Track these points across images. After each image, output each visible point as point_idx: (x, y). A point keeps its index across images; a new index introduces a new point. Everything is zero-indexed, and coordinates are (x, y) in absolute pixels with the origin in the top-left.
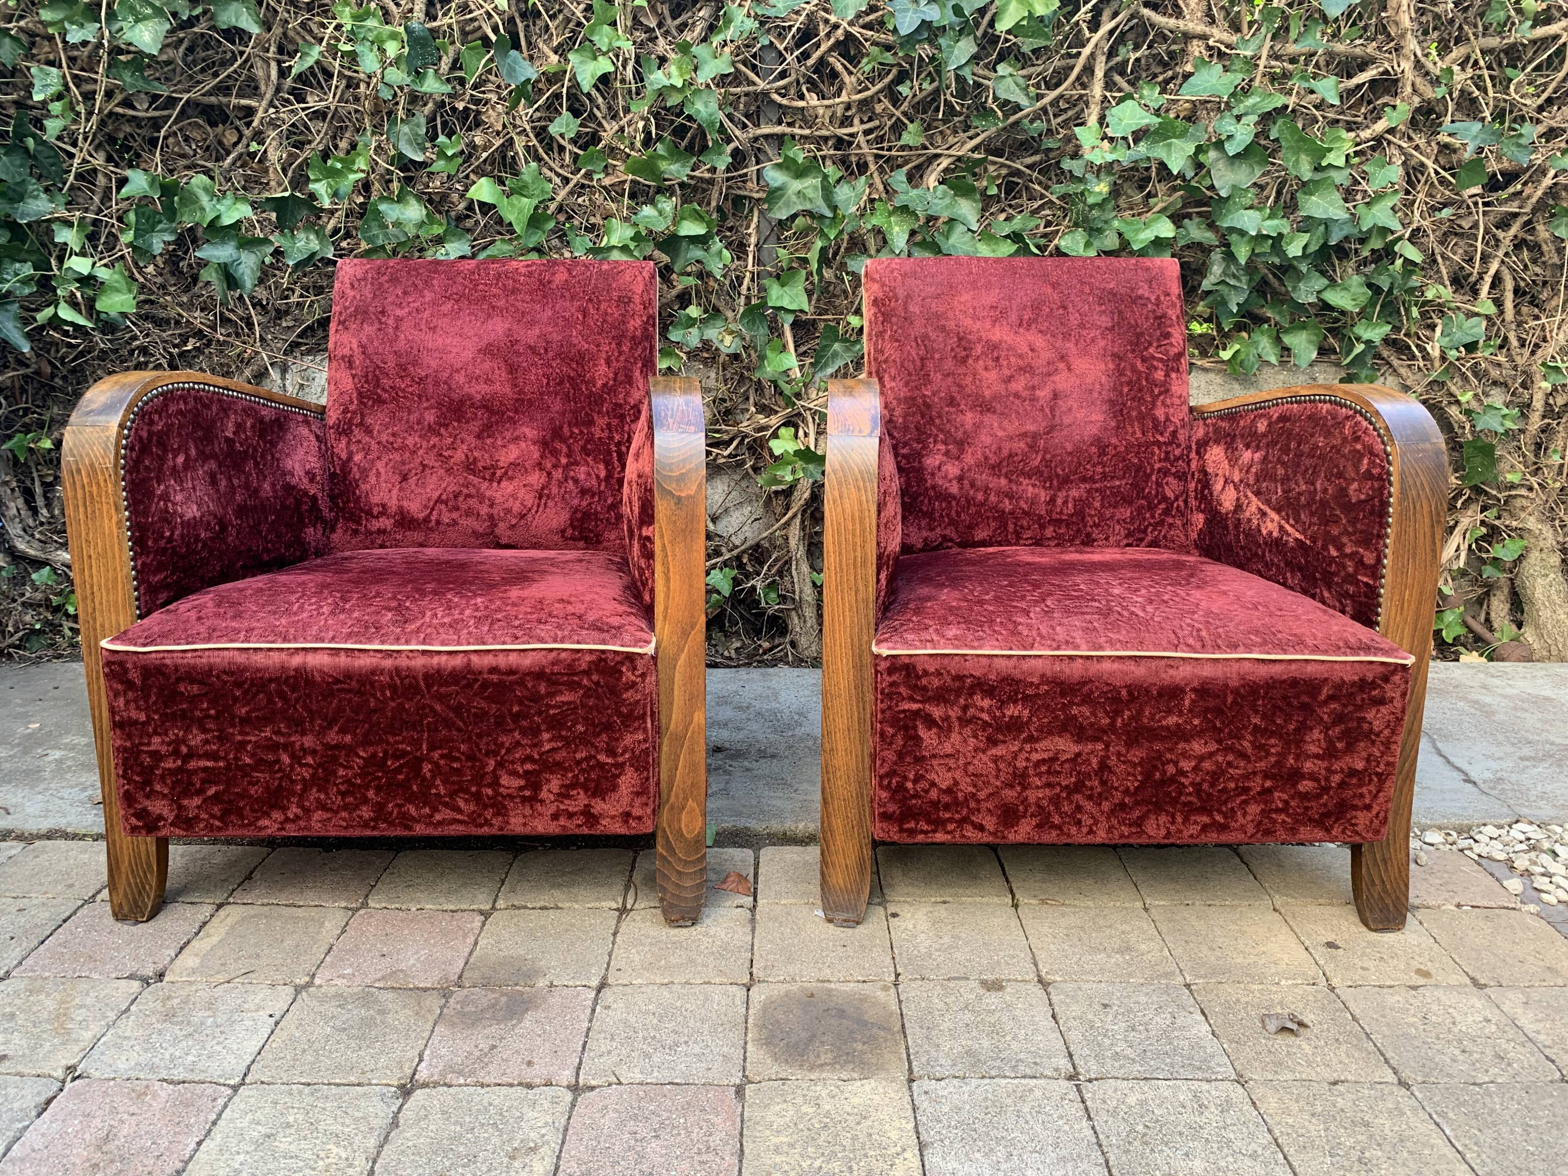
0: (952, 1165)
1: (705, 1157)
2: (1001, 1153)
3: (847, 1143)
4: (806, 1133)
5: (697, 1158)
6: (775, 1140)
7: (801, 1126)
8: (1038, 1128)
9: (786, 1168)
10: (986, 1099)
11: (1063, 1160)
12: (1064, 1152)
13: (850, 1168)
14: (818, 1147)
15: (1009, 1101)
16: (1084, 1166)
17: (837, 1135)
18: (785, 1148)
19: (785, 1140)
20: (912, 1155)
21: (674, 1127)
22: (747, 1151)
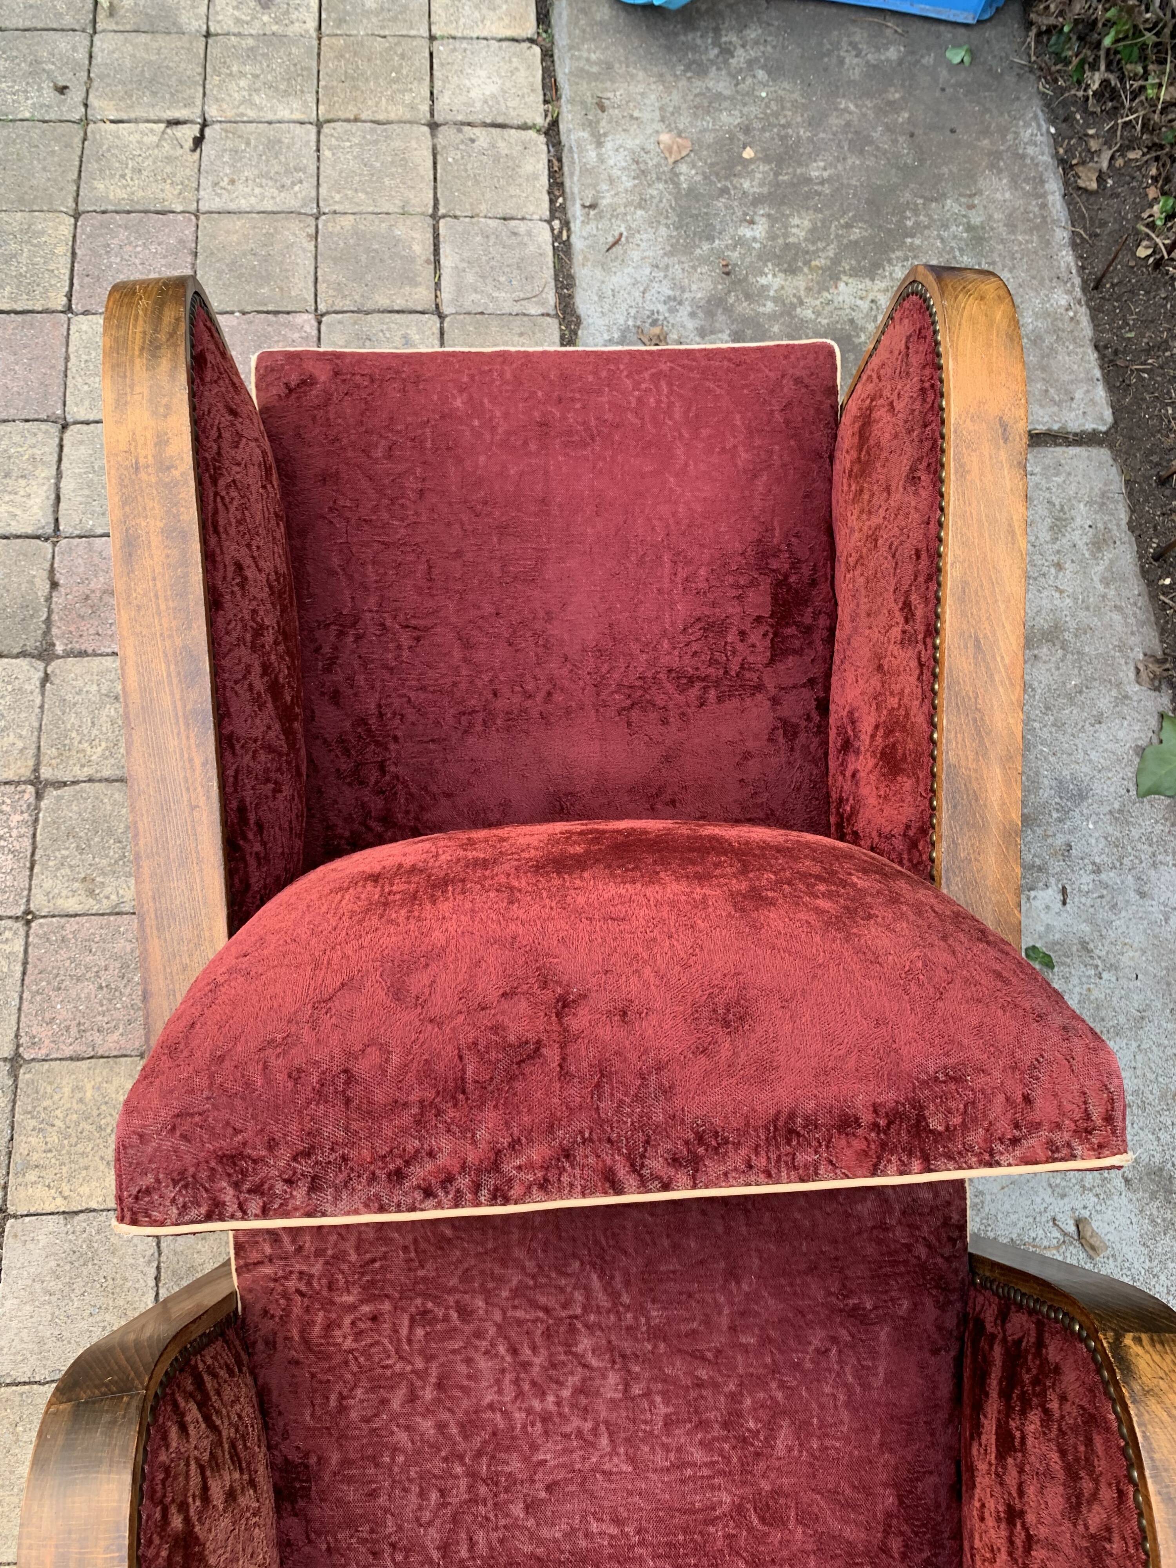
0: (43, 1240)
1: (74, 1031)
2: (53, 1285)
3: (80, 1148)
4: (95, 1113)
5: (74, 1023)
6: (89, 1086)
7: (103, 1107)
8: (84, 1325)
9: (56, 1097)
10: (125, 1279)
11: (41, 1342)
12: (50, 1344)
13: (50, 1151)
14: (77, 1124)
15: (120, 1302)
16: (33, 1360)
17: (89, 1140)
18: (79, 1095)
19: (89, 1095)
20: (61, 1205)
21: (110, 1000)
22: (79, 1063)
